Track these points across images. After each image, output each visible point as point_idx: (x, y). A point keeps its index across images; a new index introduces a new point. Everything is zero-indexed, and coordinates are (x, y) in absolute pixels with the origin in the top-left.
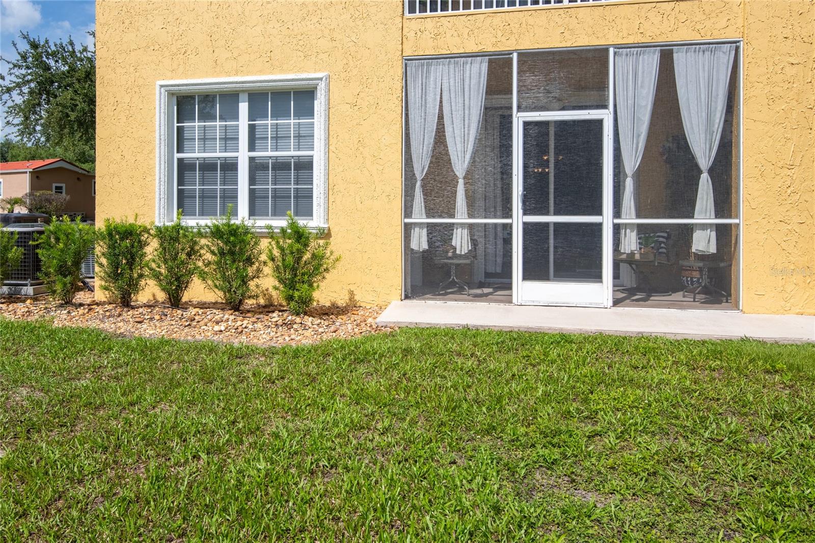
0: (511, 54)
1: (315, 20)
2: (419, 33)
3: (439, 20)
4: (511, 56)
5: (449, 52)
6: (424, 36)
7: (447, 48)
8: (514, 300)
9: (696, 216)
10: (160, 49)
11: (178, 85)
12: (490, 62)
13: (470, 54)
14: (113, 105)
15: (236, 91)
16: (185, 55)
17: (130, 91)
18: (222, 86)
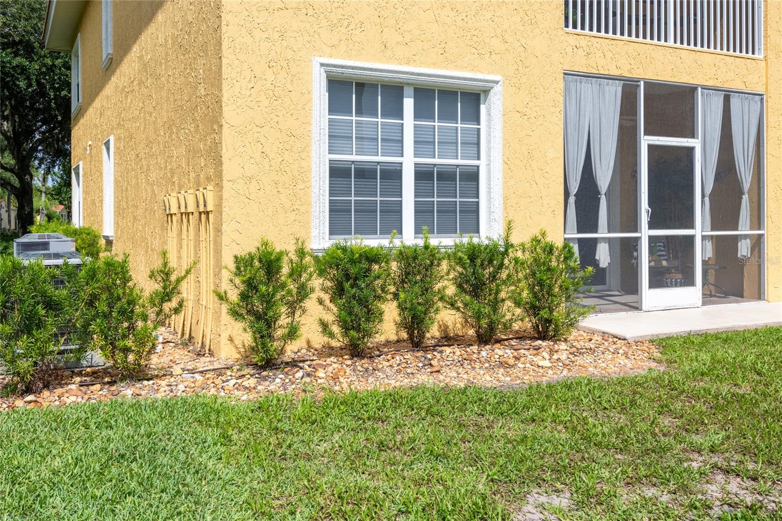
0: (639, 81)
1: (489, 16)
2: (575, 49)
3: (590, 39)
4: (639, 83)
5: (597, 72)
6: (578, 52)
7: (597, 68)
8: (644, 308)
9: (740, 228)
10: (315, 15)
11: (342, 67)
12: (624, 86)
13: (612, 77)
14: (250, 82)
15: (401, 83)
16: (348, 29)
17: (274, 64)
18: (395, 75)
